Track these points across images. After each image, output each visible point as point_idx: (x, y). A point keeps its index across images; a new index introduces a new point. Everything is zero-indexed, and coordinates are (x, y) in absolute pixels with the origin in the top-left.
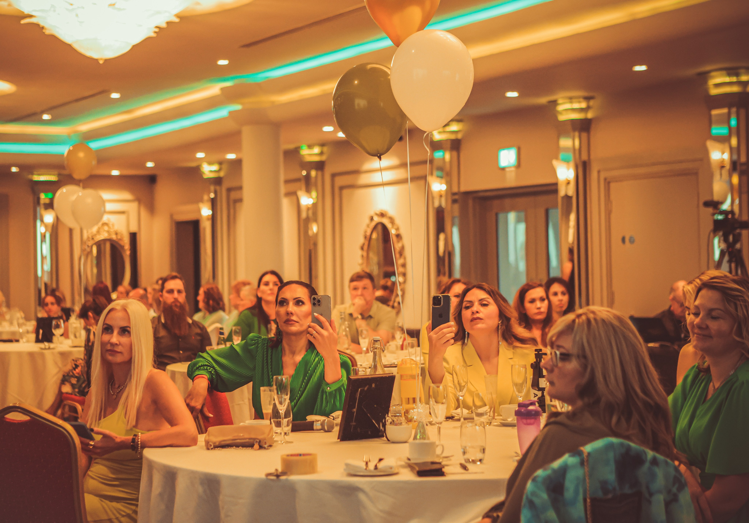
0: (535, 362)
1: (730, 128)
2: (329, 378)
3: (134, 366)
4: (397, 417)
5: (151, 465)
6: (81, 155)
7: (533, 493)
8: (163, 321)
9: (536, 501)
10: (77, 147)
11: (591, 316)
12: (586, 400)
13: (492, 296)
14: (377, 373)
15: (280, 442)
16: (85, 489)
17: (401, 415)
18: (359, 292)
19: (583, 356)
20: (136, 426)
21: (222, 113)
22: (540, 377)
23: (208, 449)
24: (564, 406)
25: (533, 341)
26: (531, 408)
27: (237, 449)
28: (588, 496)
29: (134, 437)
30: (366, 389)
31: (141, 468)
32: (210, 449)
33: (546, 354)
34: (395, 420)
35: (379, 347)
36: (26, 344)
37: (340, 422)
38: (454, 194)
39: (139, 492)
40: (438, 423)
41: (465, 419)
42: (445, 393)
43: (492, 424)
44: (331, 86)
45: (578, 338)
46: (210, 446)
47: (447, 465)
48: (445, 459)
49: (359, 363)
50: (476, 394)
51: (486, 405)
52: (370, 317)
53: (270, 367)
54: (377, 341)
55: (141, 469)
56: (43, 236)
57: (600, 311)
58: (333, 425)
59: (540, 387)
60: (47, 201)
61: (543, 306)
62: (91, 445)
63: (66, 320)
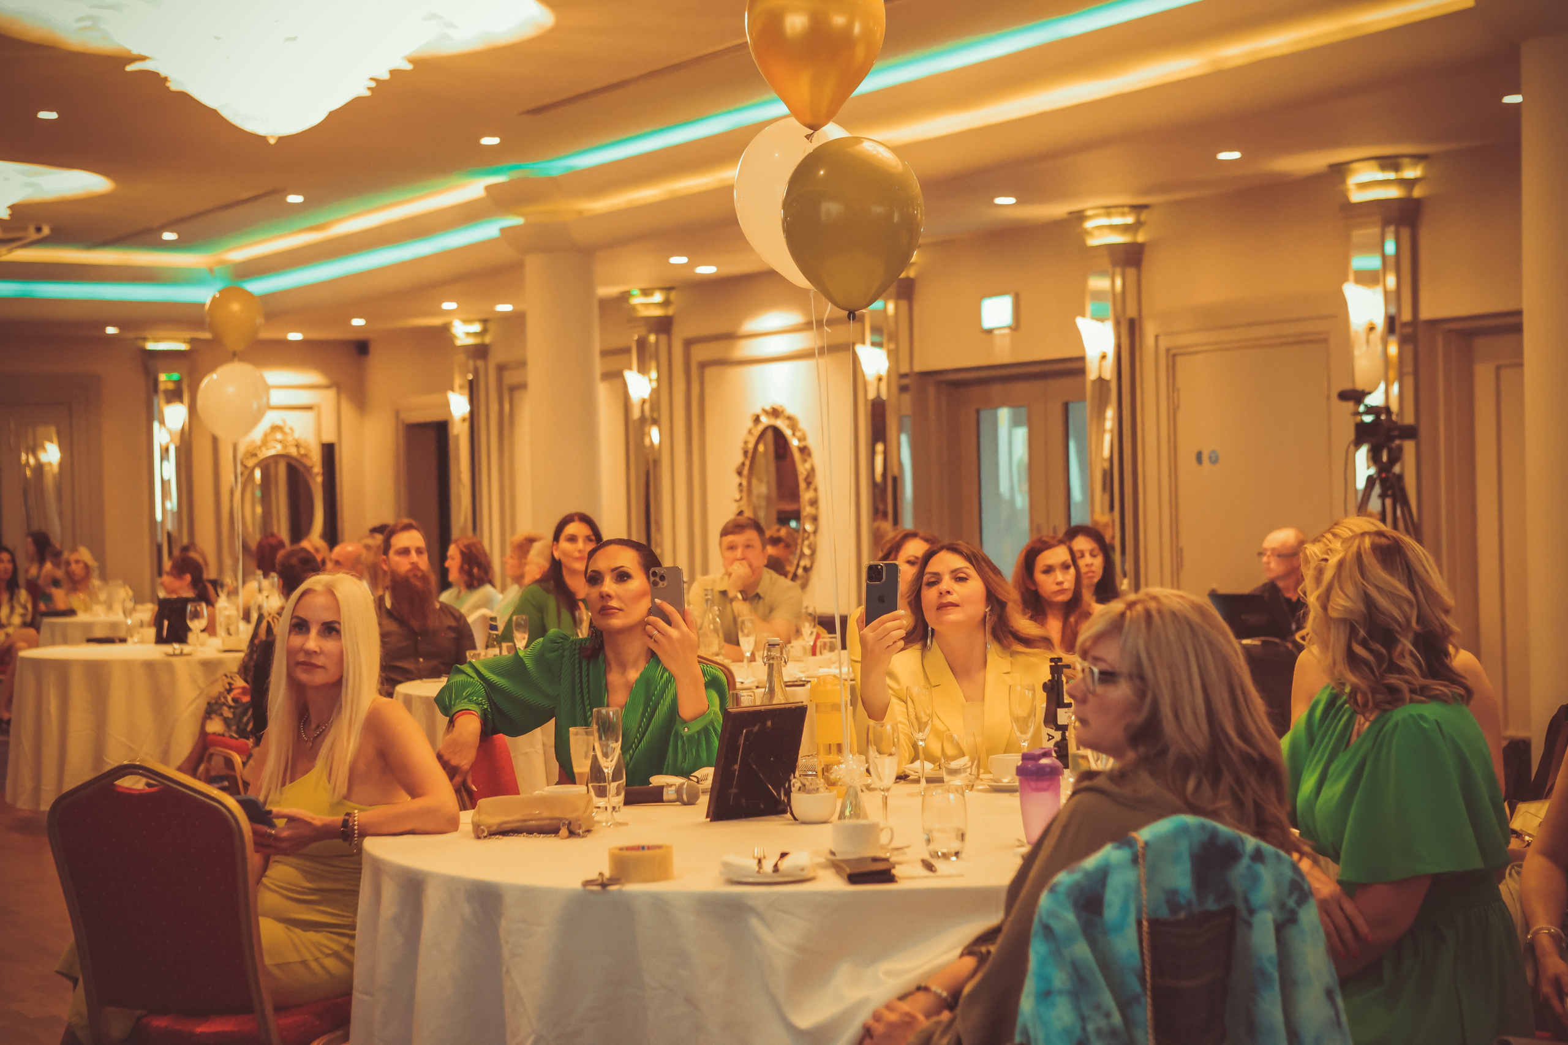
0: (1049, 680)
1: (1384, 257)
2: (687, 710)
3: (347, 690)
4: (809, 778)
5: (378, 866)
6: (236, 307)
7: (1052, 914)
8: (388, 604)
9: (1056, 925)
10: (226, 294)
11: (1153, 605)
12: (1142, 750)
13: (974, 563)
14: (774, 702)
15: (604, 824)
16: (259, 910)
17: (815, 773)
18: (739, 553)
19: (1139, 676)
20: (347, 797)
21: (489, 230)
22: (1059, 707)
23: (479, 838)
25: (1047, 642)
26: (1044, 761)
27: (530, 837)
28: (1145, 916)
29: (347, 817)
30: (756, 728)
31: (359, 871)
32: (482, 837)
34: (807, 783)
35: (779, 655)
36: (139, 647)
37: (710, 786)
38: (904, 376)
39: (355, 913)
41: (929, 781)
43: (975, 787)
45: (1129, 646)
46: (481, 833)
47: (899, 863)
48: (895, 853)
49: (738, 680)
51: (964, 755)
52: (758, 596)
53: (585, 691)
54: (774, 645)
55: (360, 873)
56: (165, 451)
57: (1166, 596)
58: (699, 791)
59: (1059, 723)
60: (171, 386)
61: (1067, 579)
62: (271, 835)
63: (210, 603)
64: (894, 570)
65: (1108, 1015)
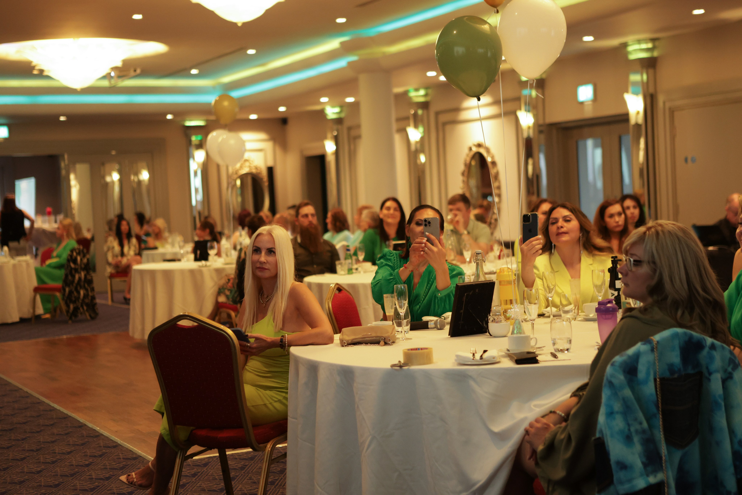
0: (611, 267)
2: (440, 285)
3: (280, 280)
4: (497, 316)
5: (297, 360)
6: (226, 103)
7: (612, 376)
8: (299, 240)
9: (615, 381)
10: (222, 98)
11: (659, 228)
12: (655, 297)
13: (574, 213)
14: (480, 281)
17: (500, 314)
19: (653, 262)
20: (282, 329)
21: (342, 63)
22: (616, 280)
23: (343, 346)
24: (637, 303)
25: (610, 250)
26: (609, 305)
27: (366, 346)
28: (658, 376)
29: (282, 338)
30: (471, 293)
31: (288, 363)
32: (345, 346)
33: (620, 260)
34: (496, 318)
35: (481, 258)
36: (187, 263)
37: (450, 321)
38: (541, 126)
39: (288, 382)
40: (531, 320)
41: (554, 316)
42: (537, 295)
43: (577, 319)
44: (434, 37)
45: (648, 248)
46: (344, 344)
47: (540, 355)
48: (538, 350)
50: (562, 295)
51: (571, 304)
56: (196, 173)
57: (666, 224)
58: (445, 323)
59: (616, 288)
60: (197, 143)
61: (620, 220)
62: (248, 346)
63: (218, 242)
64: (535, 217)
65: (641, 423)
